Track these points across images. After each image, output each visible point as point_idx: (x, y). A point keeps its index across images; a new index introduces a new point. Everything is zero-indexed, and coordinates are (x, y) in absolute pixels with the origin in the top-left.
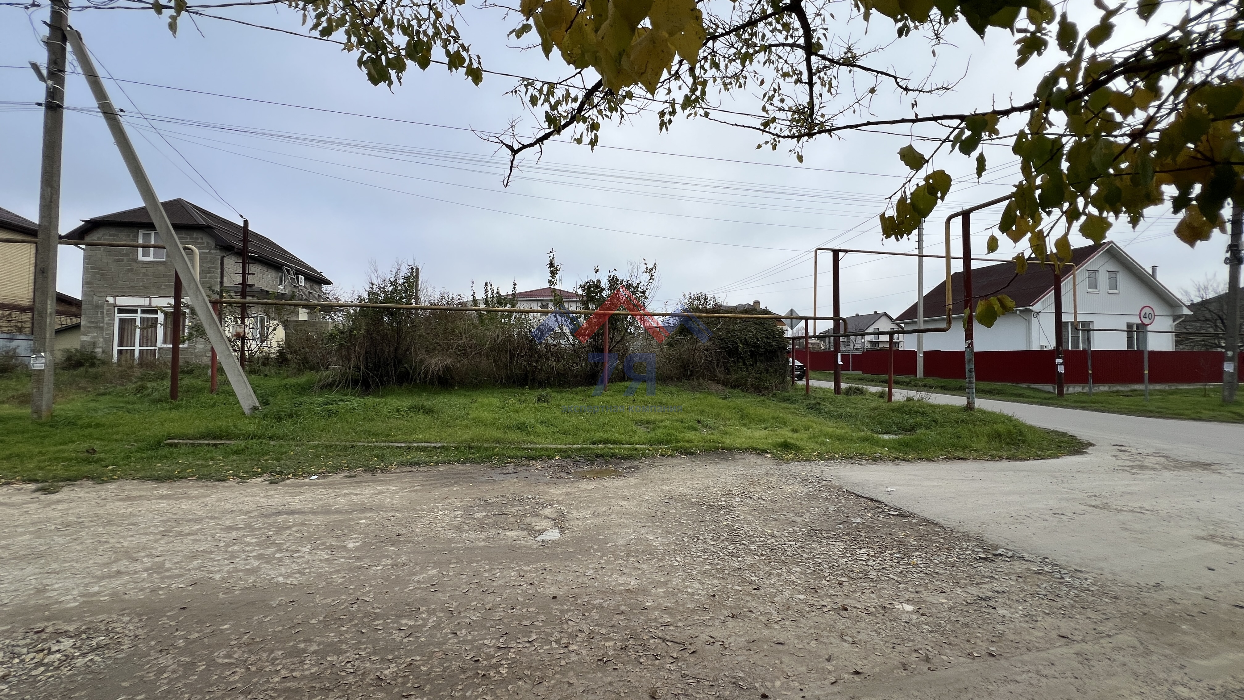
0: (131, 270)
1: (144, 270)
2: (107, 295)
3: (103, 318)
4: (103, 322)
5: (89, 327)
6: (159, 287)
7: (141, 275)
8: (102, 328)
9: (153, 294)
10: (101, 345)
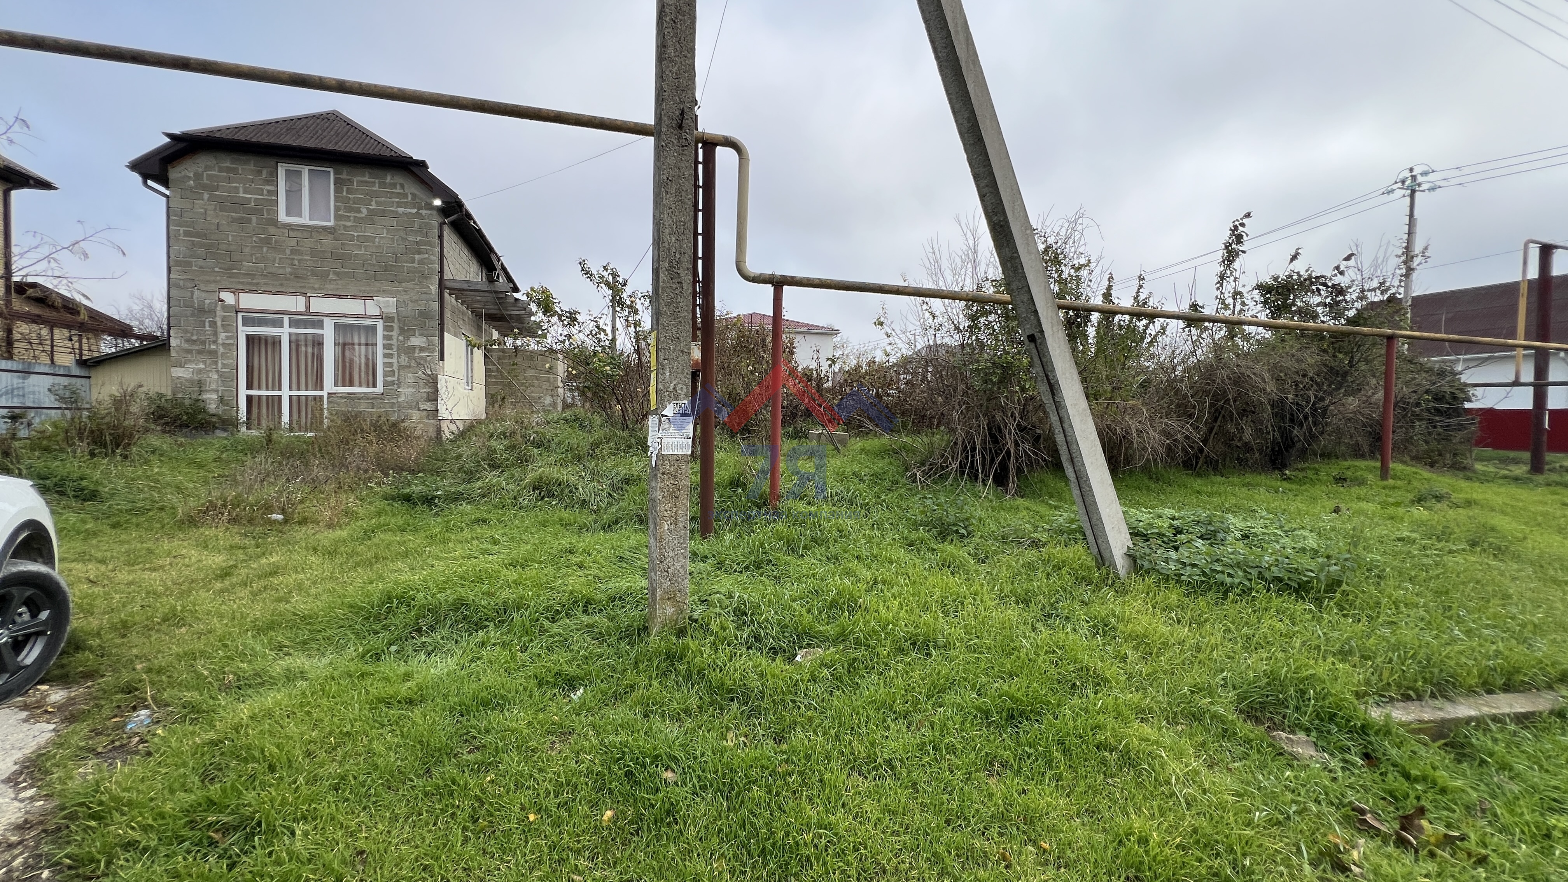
0: (267, 241)
1: (293, 242)
2: (221, 289)
3: (216, 334)
4: (215, 342)
5: (189, 351)
6: (323, 276)
7: (288, 252)
8: (213, 353)
9: (314, 289)
10: (213, 386)
